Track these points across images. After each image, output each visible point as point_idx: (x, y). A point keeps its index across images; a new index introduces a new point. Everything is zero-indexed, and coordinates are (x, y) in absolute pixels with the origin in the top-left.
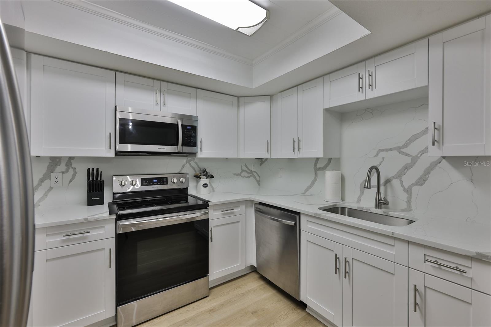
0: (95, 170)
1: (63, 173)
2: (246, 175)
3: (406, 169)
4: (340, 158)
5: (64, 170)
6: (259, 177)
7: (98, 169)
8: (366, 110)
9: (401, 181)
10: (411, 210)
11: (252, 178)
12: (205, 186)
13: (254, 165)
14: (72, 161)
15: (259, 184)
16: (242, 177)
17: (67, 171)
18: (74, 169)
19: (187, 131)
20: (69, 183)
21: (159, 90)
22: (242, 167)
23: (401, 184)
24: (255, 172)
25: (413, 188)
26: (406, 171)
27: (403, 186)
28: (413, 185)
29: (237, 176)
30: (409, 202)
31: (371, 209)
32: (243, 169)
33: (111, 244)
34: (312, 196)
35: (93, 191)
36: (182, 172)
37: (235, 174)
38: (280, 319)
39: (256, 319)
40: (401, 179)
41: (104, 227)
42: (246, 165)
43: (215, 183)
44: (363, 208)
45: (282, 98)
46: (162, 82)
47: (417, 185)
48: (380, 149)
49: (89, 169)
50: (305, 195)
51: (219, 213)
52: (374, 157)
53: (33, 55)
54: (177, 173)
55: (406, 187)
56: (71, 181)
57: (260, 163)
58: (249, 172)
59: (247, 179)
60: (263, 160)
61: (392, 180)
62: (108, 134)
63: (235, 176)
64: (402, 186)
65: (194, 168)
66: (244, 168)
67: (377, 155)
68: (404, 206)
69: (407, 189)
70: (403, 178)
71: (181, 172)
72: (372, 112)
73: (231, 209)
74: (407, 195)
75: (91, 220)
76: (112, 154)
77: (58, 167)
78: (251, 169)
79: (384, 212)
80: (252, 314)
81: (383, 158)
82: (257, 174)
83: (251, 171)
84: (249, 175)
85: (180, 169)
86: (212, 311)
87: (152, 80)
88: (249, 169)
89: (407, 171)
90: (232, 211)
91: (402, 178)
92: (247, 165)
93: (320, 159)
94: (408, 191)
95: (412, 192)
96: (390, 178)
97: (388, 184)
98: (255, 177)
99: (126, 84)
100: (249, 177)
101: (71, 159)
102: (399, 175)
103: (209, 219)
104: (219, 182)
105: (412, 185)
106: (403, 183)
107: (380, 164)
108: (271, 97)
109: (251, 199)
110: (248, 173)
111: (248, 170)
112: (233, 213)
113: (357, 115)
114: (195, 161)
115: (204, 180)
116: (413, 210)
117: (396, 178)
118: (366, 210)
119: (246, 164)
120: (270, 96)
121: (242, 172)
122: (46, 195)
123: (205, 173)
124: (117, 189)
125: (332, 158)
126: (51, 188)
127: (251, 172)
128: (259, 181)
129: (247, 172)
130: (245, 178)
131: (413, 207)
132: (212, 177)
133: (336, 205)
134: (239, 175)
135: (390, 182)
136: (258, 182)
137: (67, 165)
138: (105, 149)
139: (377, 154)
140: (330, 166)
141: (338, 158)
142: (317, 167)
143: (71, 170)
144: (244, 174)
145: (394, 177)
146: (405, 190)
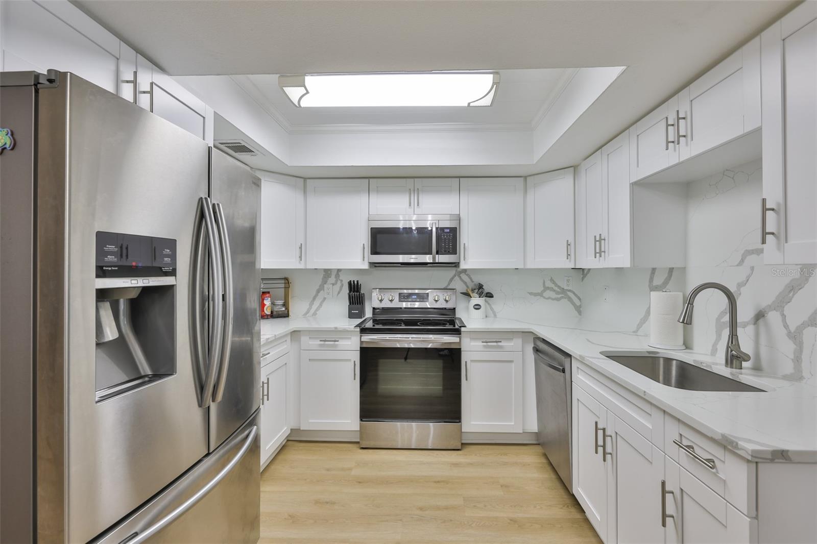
0: (356, 283)
1: (333, 284)
2: (553, 295)
3: (791, 290)
4: (685, 268)
5: (333, 282)
6: (580, 299)
7: (358, 281)
8: (724, 174)
9: (784, 316)
10: (801, 378)
11: (565, 301)
12: (477, 307)
13: (568, 281)
14: (340, 273)
15: (580, 313)
16: (544, 298)
17: (336, 283)
18: (342, 281)
19: (444, 236)
20: (338, 295)
21: (412, 189)
22: (544, 282)
23: (783, 321)
24: (570, 291)
25: (804, 331)
26: (791, 295)
27: (786, 326)
28: (804, 325)
29: (535, 296)
30: (797, 360)
31: (712, 366)
32: (547, 285)
33: (356, 357)
34: (647, 336)
35: (353, 304)
36: (450, 287)
37: (532, 293)
38: (535, 507)
39: (502, 493)
40: (783, 311)
41: (350, 338)
42: (553, 280)
43: (497, 304)
44: (701, 363)
45: (586, 170)
46: (416, 180)
47: (812, 325)
48: (746, 250)
49: (351, 281)
50: (637, 334)
51: (478, 344)
52: (737, 265)
53: (308, 180)
54: (442, 288)
55: (792, 328)
56: (339, 293)
57: (582, 276)
58: (558, 290)
59: (555, 301)
60: (585, 272)
61: (767, 314)
62: (362, 245)
63: (532, 296)
64: (784, 326)
65: (465, 283)
66: (549, 284)
67: (742, 261)
68: (788, 367)
69: (795, 332)
70: (787, 310)
71: (448, 288)
72: (734, 177)
73: (497, 340)
74: (795, 346)
75: (340, 330)
76: (366, 266)
77: (330, 279)
78: (562, 287)
79: (731, 374)
80: (501, 486)
81: (752, 268)
82: (574, 293)
83: (563, 289)
84: (559, 296)
85: (447, 284)
86: (456, 465)
87: (405, 180)
88: (559, 287)
89: (793, 295)
90: (500, 344)
91: (785, 309)
92: (555, 280)
93: (657, 271)
94: (796, 337)
95: (802, 340)
96: (763, 309)
97: (761, 322)
98: (570, 299)
99: (378, 191)
100: (558, 299)
101: (339, 270)
102: (781, 303)
103: (462, 350)
104: (504, 304)
105: (802, 324)
106: (787, 321)
107: (748, 280)
108: (574, 168)
109: (531, 331)
110: (557, 293)
111: (556, 289)
112: (501, 347)
113: (710, 185)
114: (467, 273)
115: (476, 300)
116: (804, 378)
117: (775, 309)
118: (704, 366)
119: (552, 278)
120: (572, 168)
121: (544, 291)
122: (321, 305)
123: (480, 289)
124: (377, 304)
125: (673, 268)
126: (325, 299)
127: (563, 291)
128: (580, 306)
129: (554, 291)
130: (550, 300)
131: (805, 374)
132: (490, 295)
133: (658, 353)
134: (540, 295)
135: (764, 316)
136: (579, 309)
137: (336, 277)
138: (360, 261)
139: (742, 259)
140: (671, 283)
141: (683, 268)
142: (654, 285)
143: (339, 282)
144: (548, 294)
145: (772, 307)
146: (790, 335)
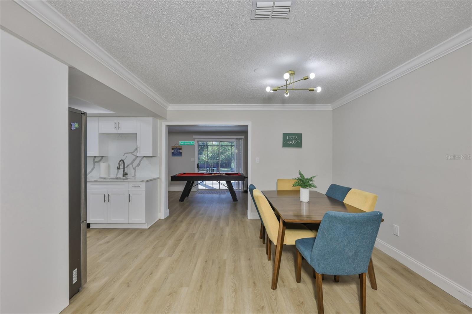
9: (132, 165)
10: (135, 176)
27: (133, 167)
30: (135, 173)
44: (118, 178)
47: (137, 166)
48: (125, 152)
55: (134, 167)
67: (124, 155)
70: (133, 164)
74: (134, 171)
81: (126, 157)
89: (134, 161)
93: (96, 157)
95: (136, 169)
96: (128, 165)
97: (128, 167)
102: (132, 163)
107: (125, 159)
140: (103, 159)
141: (106, 156)
142: (95, 161)
145: (130, 164)
146: (134, 169)
